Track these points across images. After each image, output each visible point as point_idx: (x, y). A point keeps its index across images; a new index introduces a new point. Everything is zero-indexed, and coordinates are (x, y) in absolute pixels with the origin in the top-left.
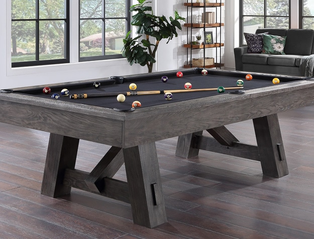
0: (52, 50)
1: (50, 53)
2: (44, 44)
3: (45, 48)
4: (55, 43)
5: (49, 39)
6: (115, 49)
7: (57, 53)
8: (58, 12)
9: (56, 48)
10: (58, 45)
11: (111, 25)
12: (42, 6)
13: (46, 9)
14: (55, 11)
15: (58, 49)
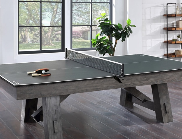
0: (32, 40)
1: (30, 42)
2: (25, 35)
3: (26, 39)
4: (34, 35)
5: (29, 32)
6: (87, 40)
7: (37, 42)
8: (37, 11)
9: (35, 39)
10: (38, 37)
11: (84, 21)
12: (24, 6)
13: (27, 9)
14: (35, 10)
15: (37, 39)
